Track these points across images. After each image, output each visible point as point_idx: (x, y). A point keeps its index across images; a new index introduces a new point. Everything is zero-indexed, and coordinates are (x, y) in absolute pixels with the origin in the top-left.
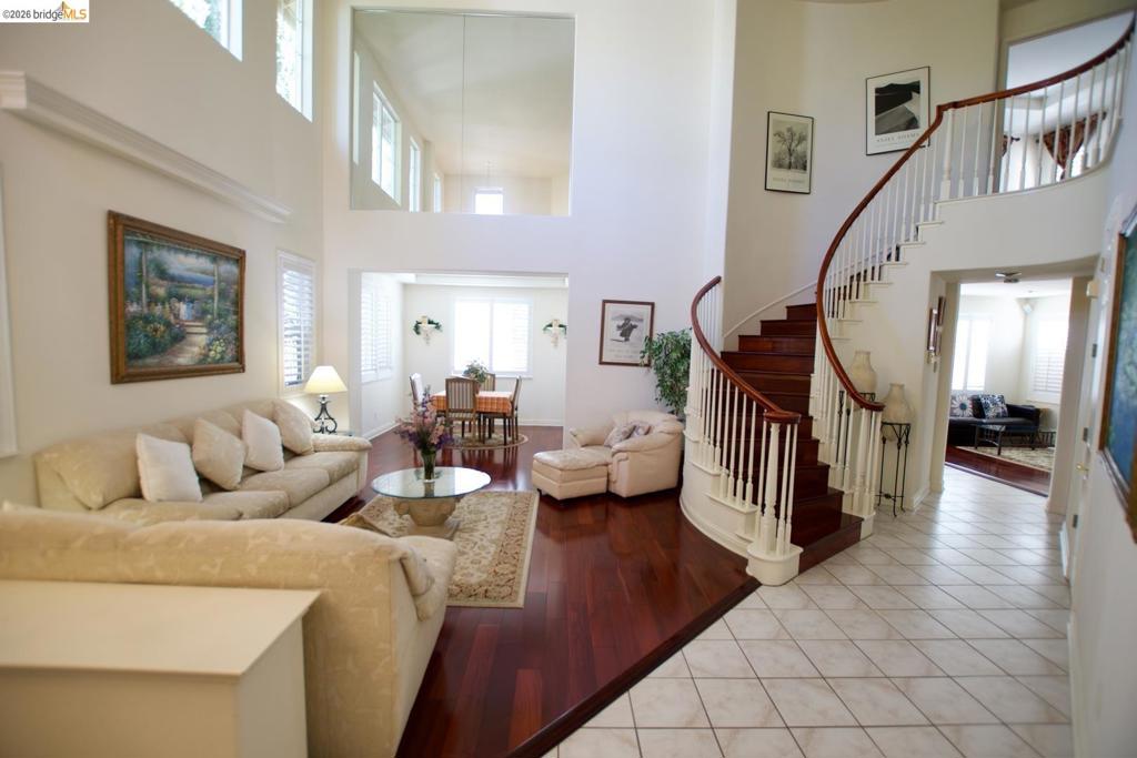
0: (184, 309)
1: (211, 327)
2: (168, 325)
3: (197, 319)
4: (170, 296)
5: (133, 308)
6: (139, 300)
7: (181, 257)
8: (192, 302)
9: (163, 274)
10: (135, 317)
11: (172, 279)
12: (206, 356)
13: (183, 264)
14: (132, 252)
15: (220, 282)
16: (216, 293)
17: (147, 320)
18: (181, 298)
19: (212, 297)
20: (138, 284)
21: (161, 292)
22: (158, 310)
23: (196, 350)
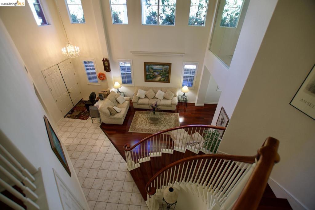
0: (156, 73)
1: (162, 76)
2: (153, 75)
3: (158, 75)
4: (154, 72)
5: (147, 73)
6: (148, 72)
7: (156, 66)
8: (158, 72)
9: (152, 69)
10: (148, 74)
11: (154, 69)
12: (161, 80)
13: (155, 67)
14: (147, 67)
15: (164, 69)
16: (163, 71)
17: (150, 75)
18: (155, 72)
19: (162, 72)
20: (148, 70)
21: (152, 71)
22: (151, 73)
23: (158, 79)
